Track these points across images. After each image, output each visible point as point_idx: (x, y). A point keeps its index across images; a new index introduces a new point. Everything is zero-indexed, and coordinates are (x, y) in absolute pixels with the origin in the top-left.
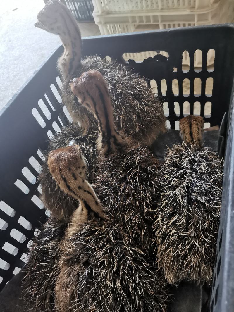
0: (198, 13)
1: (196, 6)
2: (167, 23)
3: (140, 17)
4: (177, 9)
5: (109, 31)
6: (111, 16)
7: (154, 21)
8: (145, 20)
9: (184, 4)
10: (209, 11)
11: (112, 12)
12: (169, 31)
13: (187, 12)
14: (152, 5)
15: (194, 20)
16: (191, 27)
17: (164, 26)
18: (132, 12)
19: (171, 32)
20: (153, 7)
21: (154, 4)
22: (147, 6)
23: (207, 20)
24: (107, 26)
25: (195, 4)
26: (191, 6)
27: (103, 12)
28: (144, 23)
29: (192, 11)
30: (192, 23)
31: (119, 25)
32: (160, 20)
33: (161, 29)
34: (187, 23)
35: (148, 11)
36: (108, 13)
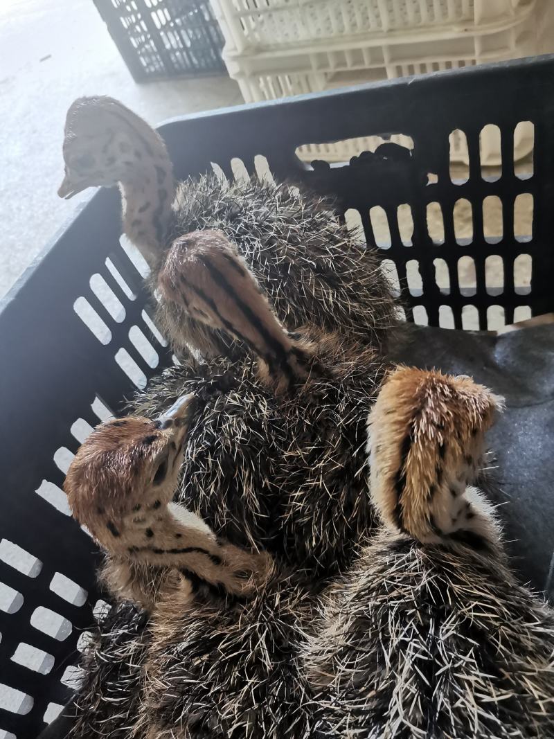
0: (481, 33)
1: (477, 18)
2: (404, 64)
3: (339, 55)
4: (427, 28)
5: (263, 93)
6: (267, 55)
7: (373, 60)
8: (349, 61)
9: (445, 14)
10: (510, 26)
11: (268, 46)
12: (410, 83)
13: (454, 33)
14: (364, 24)
15: (473, 52)
16: (467, 69)
17: (399, 70)
18: (316, 41)
19: (416, 84)
20: (369, 27)
21: (370, 19)
22: (354, 25)
23: (505, 48)
24: (259, 82)
25: (472, 13)
26: (463, 18)
27: (247, 47)
28: (349, 67)
29: (466, 30)
30: (467, 58)
31: (289, 77)
32: (386, 57)
33: (391, 79)
34: (455, 60)
35: (356, 38)
36: (260, 49)
